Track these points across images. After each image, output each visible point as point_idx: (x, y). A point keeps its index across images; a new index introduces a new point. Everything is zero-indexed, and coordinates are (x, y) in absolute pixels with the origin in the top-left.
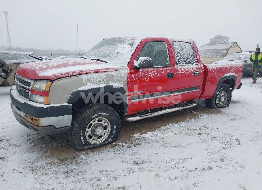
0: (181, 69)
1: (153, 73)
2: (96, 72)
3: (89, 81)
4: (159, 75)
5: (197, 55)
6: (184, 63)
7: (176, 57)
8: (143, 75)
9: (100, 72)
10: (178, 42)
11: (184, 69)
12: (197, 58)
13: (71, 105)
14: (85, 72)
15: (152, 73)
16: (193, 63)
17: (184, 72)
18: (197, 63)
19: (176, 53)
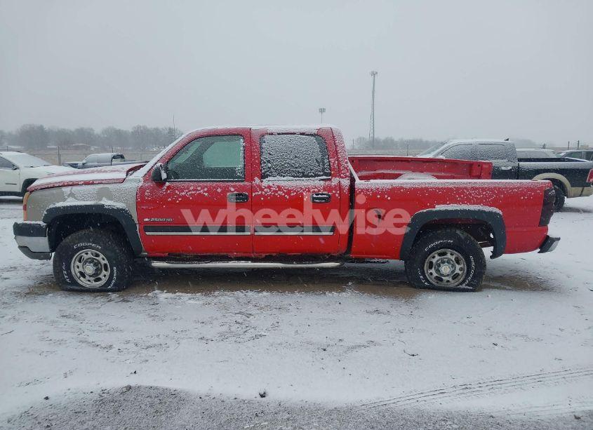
0: (269, 187)
1: (193, 190)
2: (87, 183)
3: (72, 195)
4: (206, 194)
5: (331, 160)
6: (284, 176)
7: (265, 163)
8: (169, 192)
9: (93, 184)
10: (279, 134)
11: (278, 187)
12: (330, 165)
13: (45, 224)
14: (71, 183)
15: (190, 191)
16: (317, 175)
17: (279, 192)
18: (330, 177)
19: (265, 156)
